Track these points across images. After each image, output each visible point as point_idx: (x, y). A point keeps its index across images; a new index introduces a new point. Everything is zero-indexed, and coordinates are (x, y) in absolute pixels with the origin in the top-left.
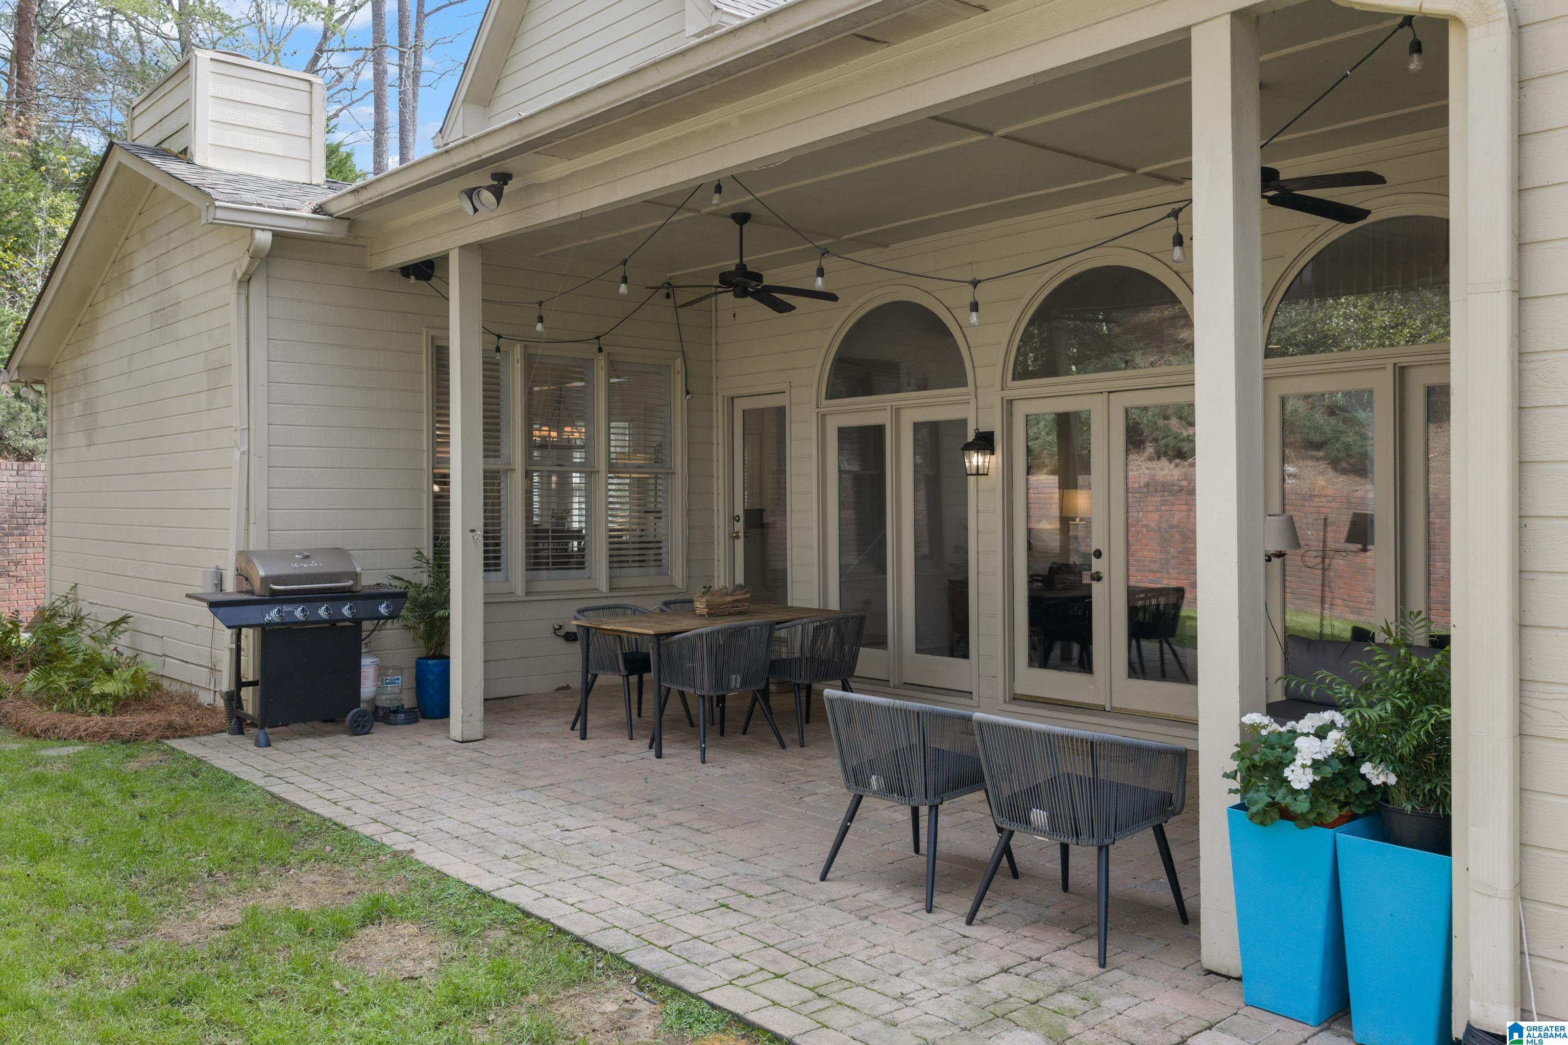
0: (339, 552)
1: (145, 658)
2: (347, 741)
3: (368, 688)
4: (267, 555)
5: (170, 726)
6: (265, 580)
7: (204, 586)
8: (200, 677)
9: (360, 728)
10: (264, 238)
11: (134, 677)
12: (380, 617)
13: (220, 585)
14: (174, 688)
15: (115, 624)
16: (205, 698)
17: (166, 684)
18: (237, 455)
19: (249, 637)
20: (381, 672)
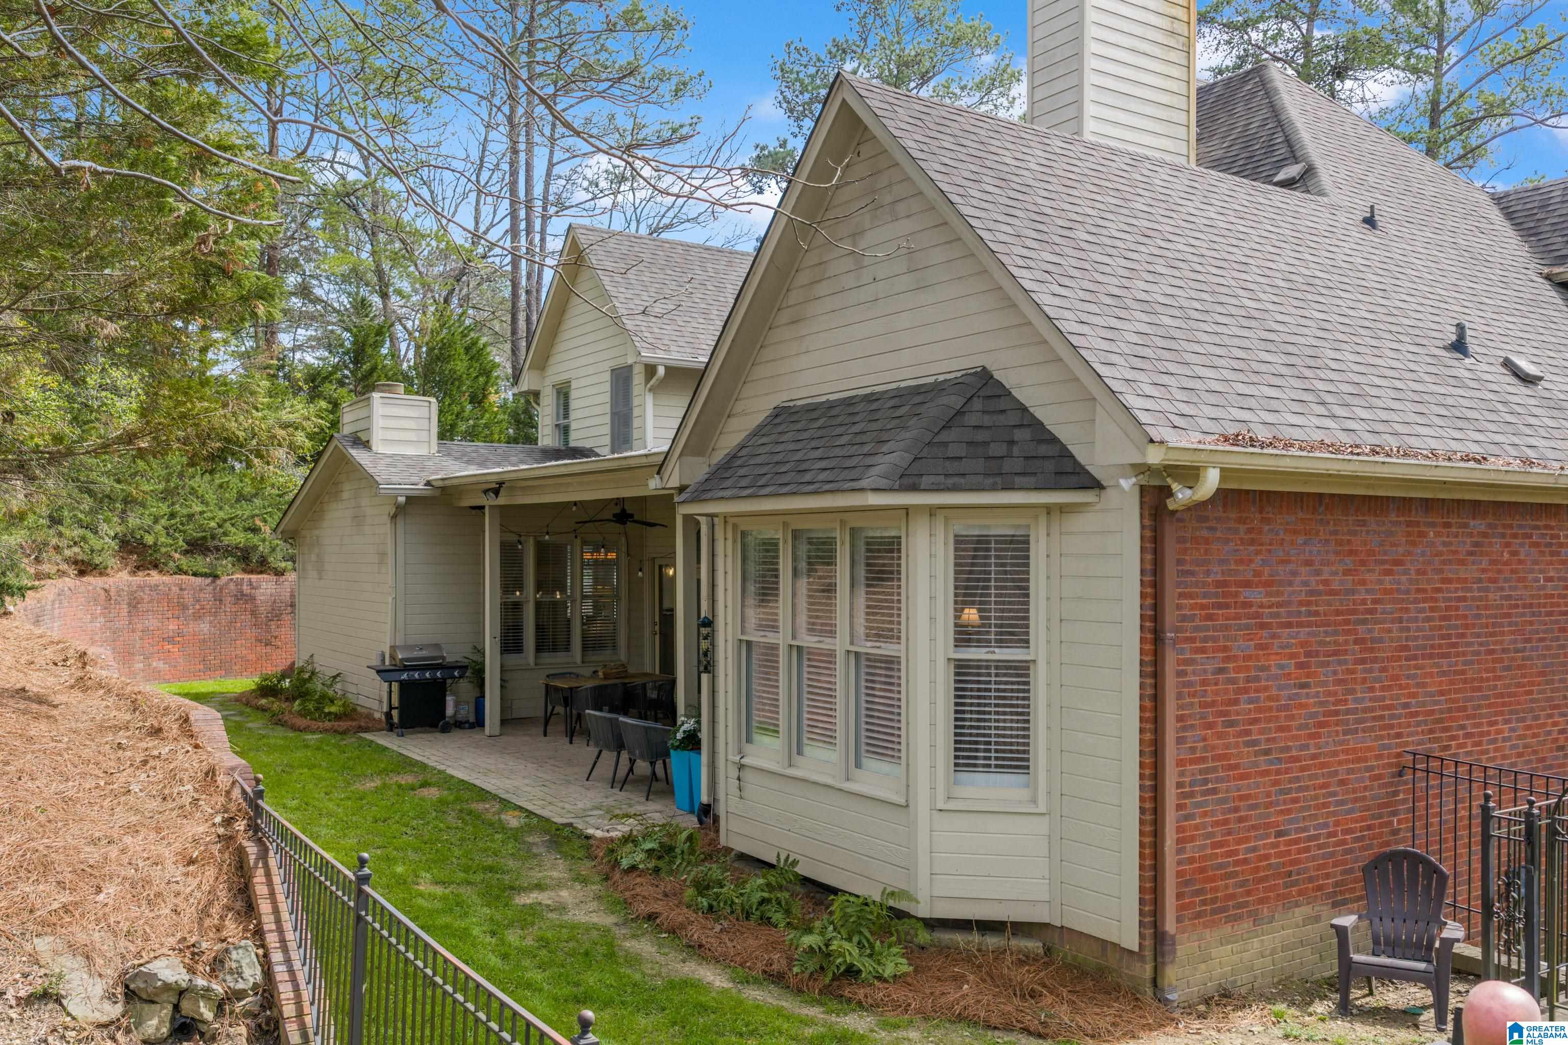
0: (437, 646)
1: (350, 696)
2: (438, 735)
3: (450, 711)
4: (406, 647)
5: (360, 727)
6: (402, 660)
7: (376, 662)
8: (375, 705)
9: (446, 729)
10: (402, 499)
11: (344, 705)
12: (455, 677)
13: (383, 660)
14: (363, 710)
15: (335, 677)
16: (377, 715)
17: (359, 708)
18: (390, 599)
19: (395, 687)
20: (457, 704)
